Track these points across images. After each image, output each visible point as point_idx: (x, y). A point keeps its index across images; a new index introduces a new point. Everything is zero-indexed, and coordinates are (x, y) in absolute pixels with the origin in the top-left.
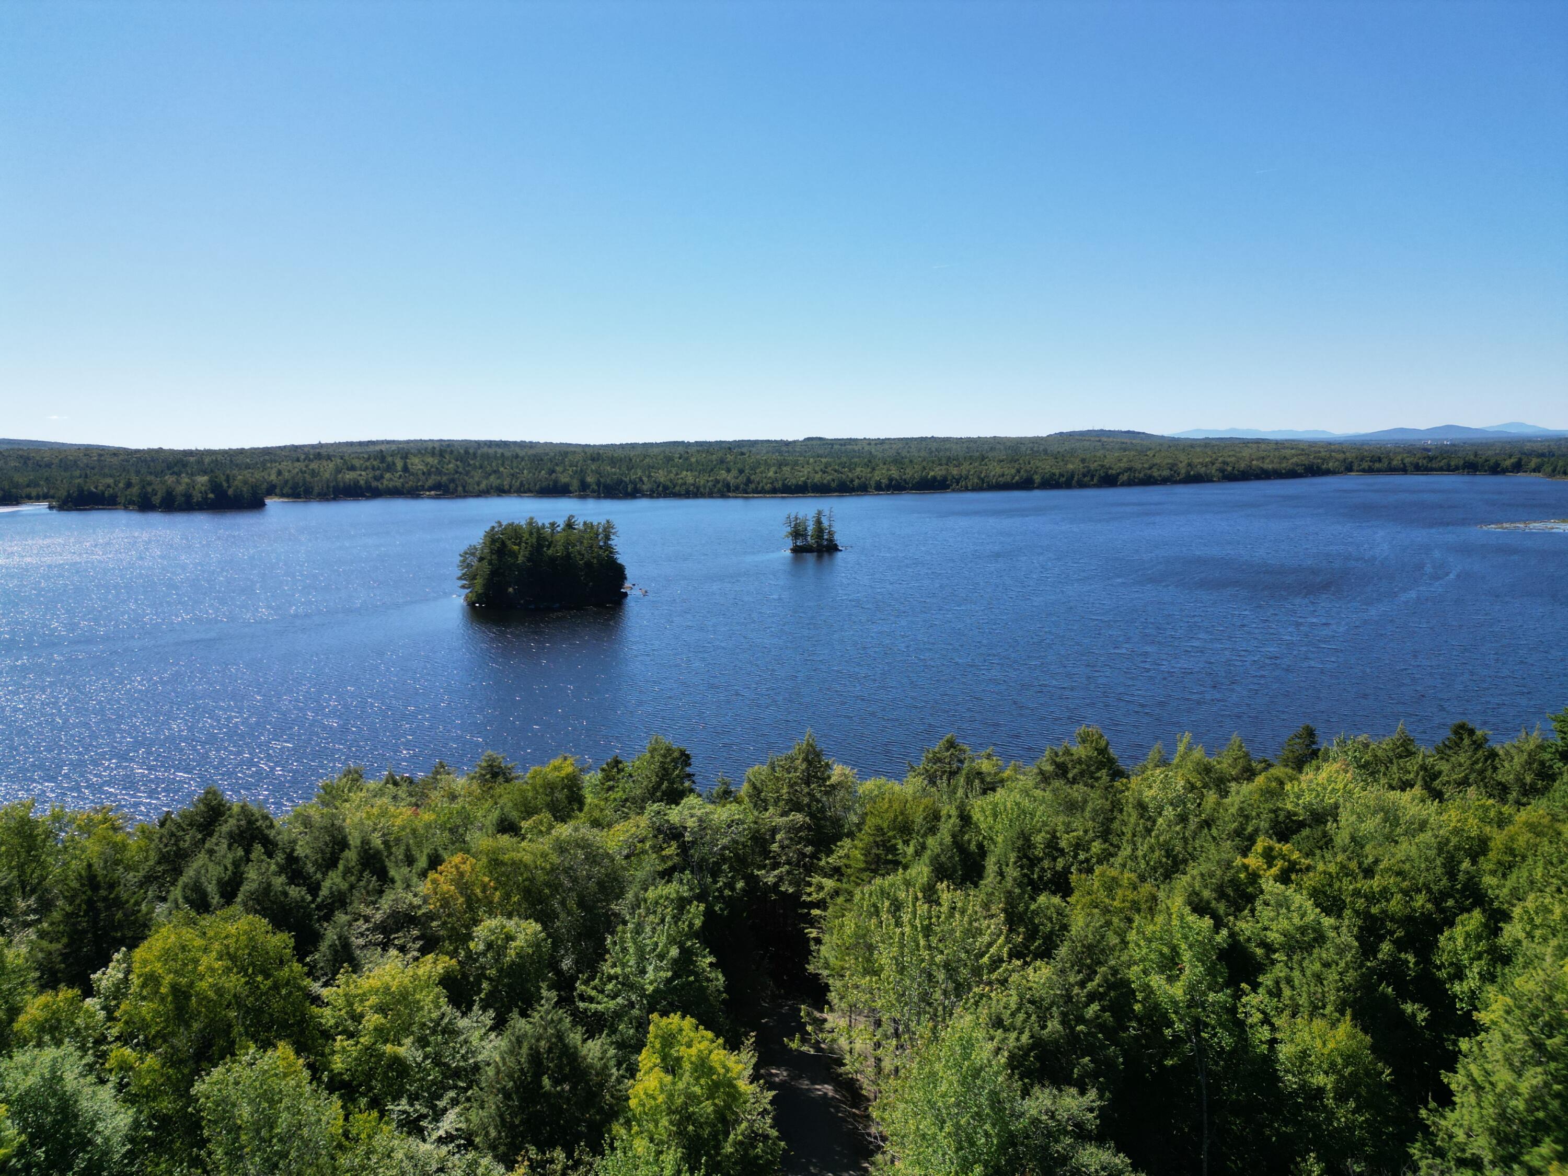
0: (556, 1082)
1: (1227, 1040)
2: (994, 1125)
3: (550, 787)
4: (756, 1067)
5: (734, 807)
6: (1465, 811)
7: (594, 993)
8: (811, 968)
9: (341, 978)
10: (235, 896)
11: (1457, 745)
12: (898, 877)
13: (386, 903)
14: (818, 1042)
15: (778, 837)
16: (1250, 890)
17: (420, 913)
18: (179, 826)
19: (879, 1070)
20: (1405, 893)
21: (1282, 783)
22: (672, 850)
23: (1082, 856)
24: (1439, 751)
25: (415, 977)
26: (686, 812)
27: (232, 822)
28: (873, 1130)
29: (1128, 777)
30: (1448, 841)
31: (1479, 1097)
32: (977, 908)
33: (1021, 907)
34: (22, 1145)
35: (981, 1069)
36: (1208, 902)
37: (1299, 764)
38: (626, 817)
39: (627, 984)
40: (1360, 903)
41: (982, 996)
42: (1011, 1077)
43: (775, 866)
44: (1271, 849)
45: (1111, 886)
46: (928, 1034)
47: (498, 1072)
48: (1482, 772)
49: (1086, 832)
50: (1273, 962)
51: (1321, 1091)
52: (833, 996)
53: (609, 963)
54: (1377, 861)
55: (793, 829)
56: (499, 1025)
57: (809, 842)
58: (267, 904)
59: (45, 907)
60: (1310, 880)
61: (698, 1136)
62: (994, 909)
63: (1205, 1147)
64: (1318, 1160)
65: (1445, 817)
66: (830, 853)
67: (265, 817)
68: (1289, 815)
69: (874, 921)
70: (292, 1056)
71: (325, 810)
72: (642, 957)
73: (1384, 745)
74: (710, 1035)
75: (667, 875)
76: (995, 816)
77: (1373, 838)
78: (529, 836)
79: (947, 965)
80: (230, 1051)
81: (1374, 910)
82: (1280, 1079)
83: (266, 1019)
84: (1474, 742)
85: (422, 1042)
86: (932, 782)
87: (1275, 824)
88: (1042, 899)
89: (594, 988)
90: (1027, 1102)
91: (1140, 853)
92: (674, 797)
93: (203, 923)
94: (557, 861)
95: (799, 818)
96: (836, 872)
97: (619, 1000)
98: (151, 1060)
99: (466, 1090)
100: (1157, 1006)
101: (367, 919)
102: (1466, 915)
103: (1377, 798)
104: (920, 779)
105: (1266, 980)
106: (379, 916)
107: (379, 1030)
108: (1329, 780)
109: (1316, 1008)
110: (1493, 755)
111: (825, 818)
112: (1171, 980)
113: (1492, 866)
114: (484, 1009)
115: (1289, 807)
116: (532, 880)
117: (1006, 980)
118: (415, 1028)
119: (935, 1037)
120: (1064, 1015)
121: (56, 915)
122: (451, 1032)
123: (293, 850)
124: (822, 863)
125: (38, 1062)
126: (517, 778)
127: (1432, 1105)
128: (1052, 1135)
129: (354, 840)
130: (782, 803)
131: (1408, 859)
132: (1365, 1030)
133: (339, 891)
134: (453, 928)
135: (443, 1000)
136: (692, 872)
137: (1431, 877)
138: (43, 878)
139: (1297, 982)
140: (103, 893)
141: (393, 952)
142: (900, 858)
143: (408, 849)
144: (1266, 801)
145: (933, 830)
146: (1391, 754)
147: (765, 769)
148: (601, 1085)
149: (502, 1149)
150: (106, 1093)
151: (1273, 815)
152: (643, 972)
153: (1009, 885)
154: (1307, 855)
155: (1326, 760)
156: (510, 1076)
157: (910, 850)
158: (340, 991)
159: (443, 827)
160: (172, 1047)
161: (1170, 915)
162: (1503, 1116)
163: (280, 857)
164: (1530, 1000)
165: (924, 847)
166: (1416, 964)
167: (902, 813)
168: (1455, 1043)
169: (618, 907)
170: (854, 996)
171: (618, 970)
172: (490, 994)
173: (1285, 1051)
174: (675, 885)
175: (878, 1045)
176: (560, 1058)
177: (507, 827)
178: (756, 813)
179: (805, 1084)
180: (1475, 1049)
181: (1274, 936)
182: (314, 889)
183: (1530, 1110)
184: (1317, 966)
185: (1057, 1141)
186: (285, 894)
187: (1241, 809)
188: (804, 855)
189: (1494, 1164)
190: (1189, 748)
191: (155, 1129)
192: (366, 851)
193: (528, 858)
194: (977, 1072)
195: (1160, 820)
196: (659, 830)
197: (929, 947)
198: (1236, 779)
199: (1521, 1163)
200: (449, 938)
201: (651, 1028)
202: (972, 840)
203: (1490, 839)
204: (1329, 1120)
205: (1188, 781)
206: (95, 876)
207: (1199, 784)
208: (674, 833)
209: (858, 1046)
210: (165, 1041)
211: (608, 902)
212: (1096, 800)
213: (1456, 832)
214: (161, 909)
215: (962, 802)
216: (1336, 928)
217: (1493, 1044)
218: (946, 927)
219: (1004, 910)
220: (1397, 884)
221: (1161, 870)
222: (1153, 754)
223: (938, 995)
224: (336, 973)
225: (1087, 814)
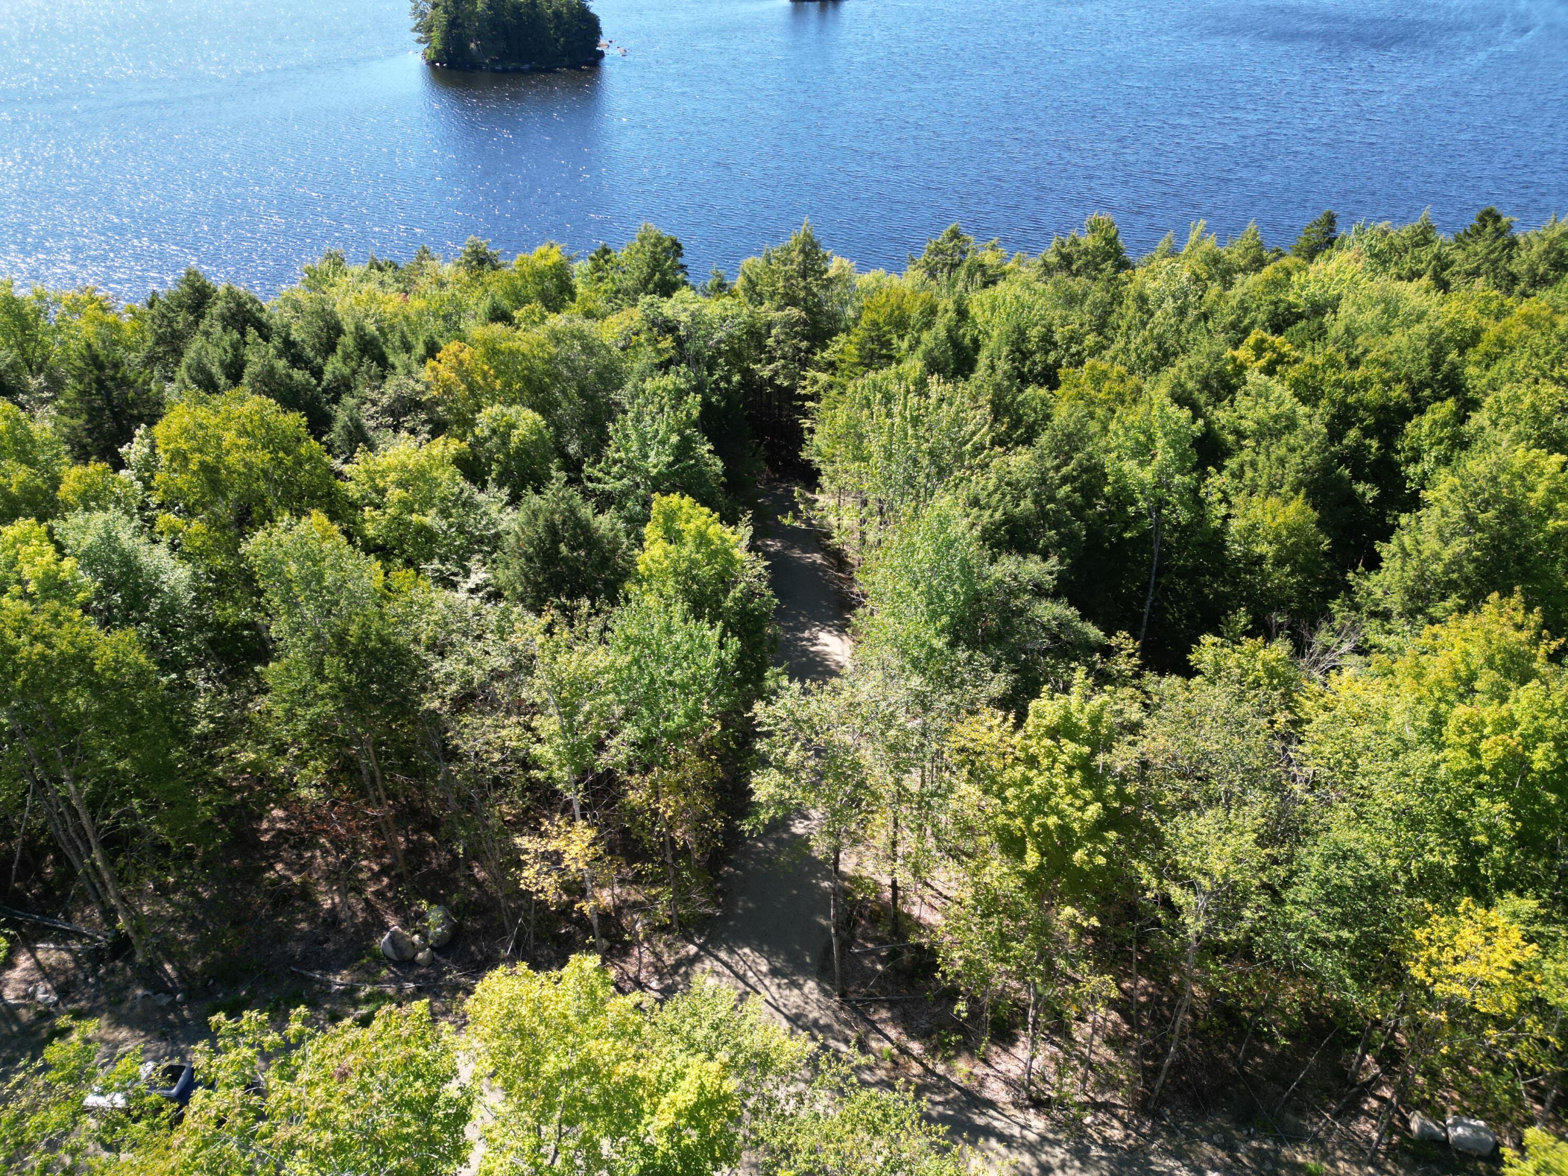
0: (573, 549)
1: (1184, 516)
2: (962, 586)
3: (540, 275)
4: (753, 538)
5: (728, 301)
6: (1467, 302)
7: (600, 475)
8: (804, 455)
9: (359, 456)
10: (241, 377)
11: (1478, 232)
12: (891, 371)
13: (390, 387)
14: (809, 519)
15: (774, 332)
16: (1234, 381)
17: (424, 399)
18: (168, 307)
19: (863, 542)
20: (1386, 383)
21: (1289, 274)
22: (667, 343)
23: (1073, 350)
24: (1458, 239)
25: (430, 456)
26: (680, 306)
27: (220, 304)
28: (856, 590)
29: (1133, 269)
30: (1442, 331)
31: (1404, 563)
32: (965, 400)
33: (1008, 399)
34: (98, 590)
35: (956, 540)
36: (1191, 393)
37: (1311, 254)
38: (620, 308)
39: (631, 467)
40: (1339, 393)
41: (961, 480)
42: (981, 547)
43: (771, 360)
44: (1263, 341)
45: (1098, 379)
46: (910, 512)
47: (518, 540)
48: (1495, 262)
49: (1082, 325)
50: (1242, 448)
51: (1262, 558)
52: (824, 480)
53: (613, 448)
54: (1366, 352)
55: (789, 324)
56: (515, 500)
57: (805, 337)
58: (274, 386)
59: (56, 384)
60: (1293, 372)
61: (702, 593)
62: (982, 401)
63: (1148, 603)
64: (1248, 612)
65: (1445, 308)
66: (825, 347)
67: (254, 301)
68: (1290, 306)
69: (866, 412)
70: (326, 522)
71: (313, 295)
72: (644, 443)
73: (1403, 233)
74: (707, 510)
75: (664, 367)
76: (993, 309)
77: (1368, 328)
78: (523, 326)
79: (931, 453)
80: (269, 517)
81: (1350, 400)
82: (1226, 548)
83: (296, 491)
84: (1497, 230)
85: (444, 513)
86: (932, 275)
87: (1274, 315)
88: (1029, 391)
89: (601, 470)
90: (993, 568)
91: (1132, 346)
92: (667, 289)
93: (215, 403)
94: (554, 351)
95: (795, 312)
96: (831, 366)
97: (625, 481)
98: (197, 526)
99: (491, 553)
100: (1124, 488)
101: (374, 403)
102: (1438, 404)
103: (1383, 289)
104: (921, 271)
105: (1232, 464)
106: (385, 401)
107: (403, 502)
108: (1338, 271)
109: (1273, 487)
110: (1513, 243)
111: (820, 312)
112: (1141, 464)
113: (1478, 357)
114: (500, 486)
115: (1292, 298)
116: (531, 369)
117: (987, 465)
118: (436, 501)
119: (916, 515)
120: (1037, 495)
121: (70, 393)
122: (469, 505)
123: (288, 335)
124: (817, 358)
125: (92, 524)
126: (504, 265)
127: (1361, 569)
128: (1012, 593)
129: (348, 326)
130: (777, 297)
131: (1398, 350)
132: (1315, 507)
133: (343, 376)
134: (459, 414)
135: (459, 478)
136: (688, 365)
137: (1415, 368)
138: (46, 358)
139: (1260, 466)
140: (109, 372)
141: (404, 434)
142: (894, 353)
143: (403, 336)
144: (1269, 293)
145: (928, 325)
146: (1408, 242)
147: (760, 261)
148: (614, 551)
149: (529, 601)
150: (161, 551)
151: (1272, 307)
152: (646, 457)
153: (998, 378)
154: (1299, 347)
155: (1339, 249)
156: (531, 543)
157: (905, 345)
158: (361, 468)
159: (435, 315)
160: (213, 513)
161: (1151, 406)
162: (1421, 578)
163: (277, 341)
164: (1476, 481)
165: (918, 342)
166: (1379, 449)
167: (899, 308)
168: (1396, 518)
169: (620, 396)
170: (843, 479)
171: (622, 454)
172: (500, 474)
173: (1235, 525)
174: (672, 376)
175: (863, 522)
176: (574, 529)
177: (499, 315)
178: (751, 307)
179: (797, 553)
180: (1413, 523)
181: (1248, 425)
182: (318, 373)
183: (1445, 573)
184: (1283, 451)
185: (1017, 597)
186: (290, 377)
187: (1242, 301)
188: (800, 350)
189: (1401, 615)
190: (1201, 238)
191: (215, 581)
192: (361, 337)
193: (524, 348)
194: (950, 544)
195: (1158, 313)
196: (654, 323)
197: (917, 437)
198: (1244, 270)
199: (1425, 614)
200: (457, 422)
201: (654, 505)
202: (967, 334)
203: (1483, 330)
204: (1264, 581)
205: (1194, 273)
206: (97, 356)
207: (1204, 276)
208: (669, 327)
209: (846, 522)
210: (205, 508)
211: (608, 392)
212: (1098, 293)
213: (1452, 323)
214: (170, 389)
215: (961, 296)
216: (1310, 416)
217: (1430, 519)
218: (933, 418)
219: (992, 402)
220: (1379, 375)
221: (1150, 363)
222: (1163, 244)
223: (921, 479)
224: (353, 452)
225: (1086, 308)
